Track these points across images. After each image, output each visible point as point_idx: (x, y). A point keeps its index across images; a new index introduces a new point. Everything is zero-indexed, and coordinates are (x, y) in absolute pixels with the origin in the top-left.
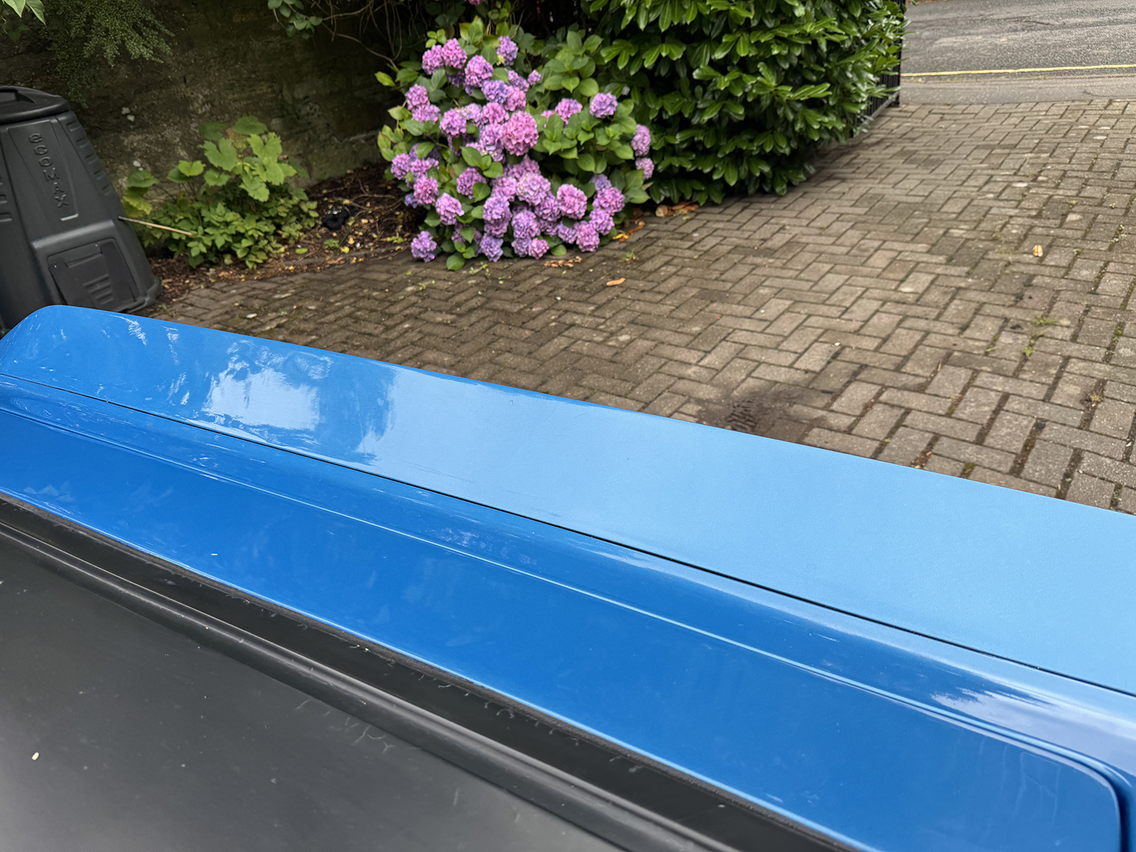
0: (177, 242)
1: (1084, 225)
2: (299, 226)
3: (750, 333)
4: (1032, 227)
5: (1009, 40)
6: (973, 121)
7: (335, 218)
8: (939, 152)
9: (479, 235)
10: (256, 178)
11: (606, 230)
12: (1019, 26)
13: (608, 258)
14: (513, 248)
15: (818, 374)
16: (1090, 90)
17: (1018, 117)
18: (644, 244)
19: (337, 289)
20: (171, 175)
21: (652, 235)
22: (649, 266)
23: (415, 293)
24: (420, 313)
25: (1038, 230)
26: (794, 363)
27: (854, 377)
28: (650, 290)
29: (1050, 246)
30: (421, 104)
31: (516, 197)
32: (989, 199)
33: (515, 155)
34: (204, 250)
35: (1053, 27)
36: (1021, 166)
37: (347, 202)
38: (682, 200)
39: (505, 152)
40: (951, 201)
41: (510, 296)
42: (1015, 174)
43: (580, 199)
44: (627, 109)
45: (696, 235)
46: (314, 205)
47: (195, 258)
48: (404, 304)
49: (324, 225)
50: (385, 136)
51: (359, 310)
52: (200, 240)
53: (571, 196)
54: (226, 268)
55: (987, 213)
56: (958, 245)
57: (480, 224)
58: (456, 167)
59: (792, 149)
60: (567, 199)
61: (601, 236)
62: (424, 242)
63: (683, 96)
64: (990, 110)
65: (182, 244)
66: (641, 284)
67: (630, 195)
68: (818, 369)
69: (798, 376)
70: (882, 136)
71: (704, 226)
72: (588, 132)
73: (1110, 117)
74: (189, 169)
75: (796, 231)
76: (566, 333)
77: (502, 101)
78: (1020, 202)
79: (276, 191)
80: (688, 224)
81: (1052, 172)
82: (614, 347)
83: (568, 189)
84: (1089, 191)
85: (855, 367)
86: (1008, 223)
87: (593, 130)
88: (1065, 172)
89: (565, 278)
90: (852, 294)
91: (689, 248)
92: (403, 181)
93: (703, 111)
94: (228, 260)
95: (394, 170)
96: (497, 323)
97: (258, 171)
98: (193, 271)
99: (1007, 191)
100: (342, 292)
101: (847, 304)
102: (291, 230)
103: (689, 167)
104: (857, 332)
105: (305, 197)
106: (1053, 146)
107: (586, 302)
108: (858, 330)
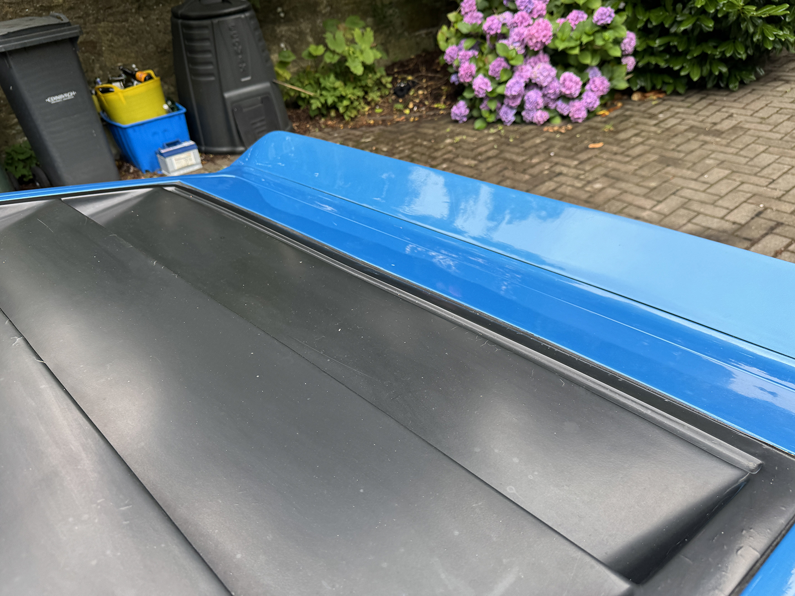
0: (304, 99)
2: (379, 94)
3: (693, 192)
7: (402, 89)
9: (499, 105)
10: (356, 59)
11: (593, 107)
13: (591, 128)
14: (522, 117)
15: (742, 226)
18: (620, 119)
19: (401, 138)
20: (304, 54)
21: (628, 113)
22: (622, 136)
23: (452, 144)
24: (454, 158)
26: (726, 215)
27: (771, 231)
28: (622, 153)
30: (470, 11)
31: (530, 80)
33: (533, 50)
34: (320, 105)
37: (410, 78)
38: (653, 89)
39: (527, 47)
41: (516, 150)
43: (577, 83)
44: (621, 19)
45: (661, 116)
46: (390, 79)
47: (314, 110)
48: (444, 151)
49: (395, 93)
50: (443, 32)
51: (415, 153)
52: (318, 99)
53: (570, 80)
54: (332, 119)
57: (501, 98)
58: (490, 57)
59: (748, 54)
60: (567, 83)
61: (589, 112)
62: (460, 109)
63: (667, 11)
65: (306, 101)
66: (615, 149)
67: (615, 82)
68: (743, 222)
69: (727, 226)
71: (668, 110)
72: (589, 35)
74: (316, 50)
75: (742, 118)
76: (555, 179)
77: (529, 11)
79: (368, 68)
80: (657, 107)
82: (589, 192)
83: (569, 76)
85: (773, 224)
87: (593, 34)
89: (558, 140)
90: (779, 170)
91: (655, 125)
92: (451, 65)
93: (680, 23)
94: (333, 114)
95: (447, 58)
96: (506, 168)
97: (358, 54)
98: (311, 118)
100: (404, 140)
101: (775, 177)
102: (374, 96)
103: (663, 65)
104: (779, 199)
105: (384, 73)
107: (572, 158)
108: (780, 197)
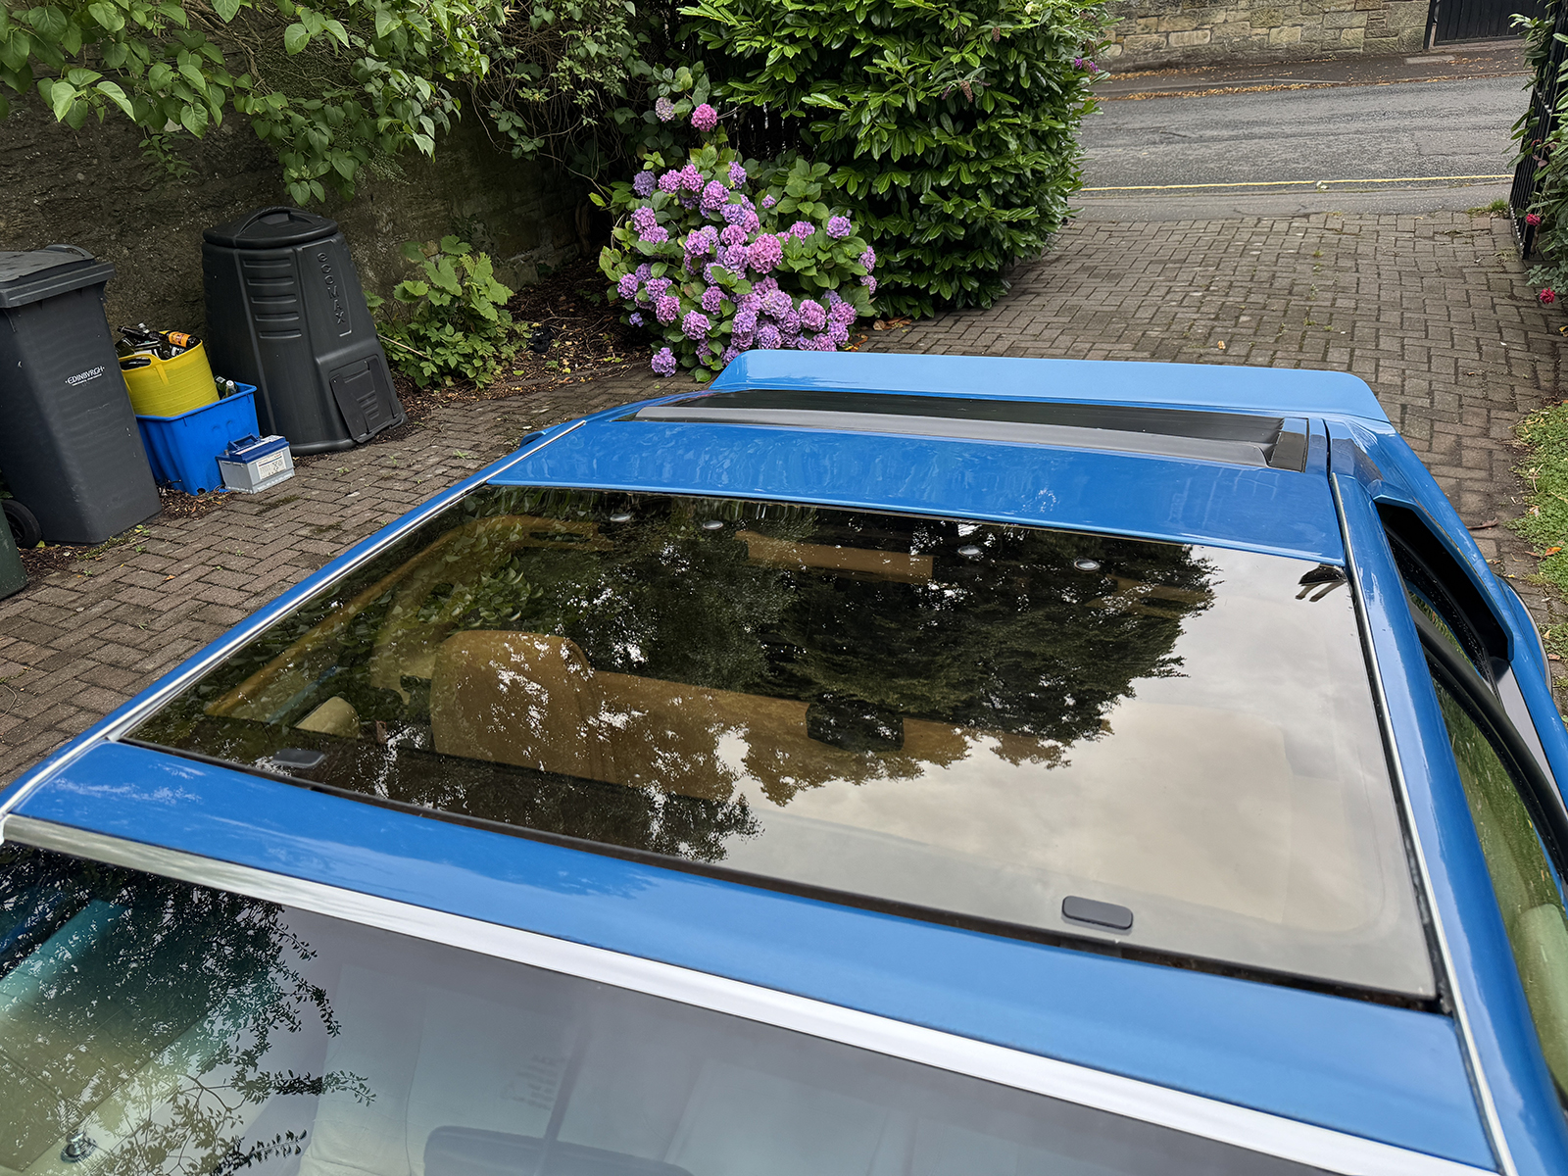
1: (1254, 324)
2: (514, 348)
4: (1213, 328)
5: (1150, 153)
6: (1140, 238)
7: (539, 341)
8: (1117, 267)
9: (724, 347)
10: (483, 298)
11: (843, 341)
12: (1156, 137)
16: (1239, 208)
17: (1181, 234)
20: (397, 294)
21: (880, 346)
25: (1219, 330)
29: (1230, 341)
30: (650, 226)
31: (761, 312)
32: (1173, 306)
33: (758, 273)
35: (1191, 141)
36: (1194, 278)
37: (536, 324)
38: (899, 315)
39: (749, 270)
40: (1141, 309)
42: (1190, 285)
43: (820, 312)
44: (856, 230)
45: (922, 345)
46: (525, 327)
47: (426, 379)
49: (531, 347)
50: (606, 257)
52: (431, 360)
53: (810, 308)
54: (451, 390)
55: (1174, 317)
56: (1157, 344)
57: (726, 337)
58: (696, 287)
59: (998, 264)
60: (808, 312)
62: (664, 358)
63: (902, 218)
64: (1153, 228)
67: (859, 308)
70: (1059, 253)
71: (925, 337)
72: (825, 252)
73: (1261, 234)
74: (414, 287)
75: (1014, 338)
78: (1199, 308)
80: (911, 335)
81: (1221, 283)
83: (807, 303)
84: (1253, 298)
86: (1193, 324)
88: (1232, 282)
92: (630, 301)
94: (449, 382)
95: (623, 291)
99: (1186, 300)
102: (508, 351)
103: (907, 283)
106: (1217, 261)
